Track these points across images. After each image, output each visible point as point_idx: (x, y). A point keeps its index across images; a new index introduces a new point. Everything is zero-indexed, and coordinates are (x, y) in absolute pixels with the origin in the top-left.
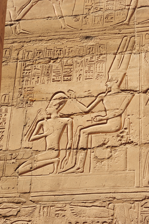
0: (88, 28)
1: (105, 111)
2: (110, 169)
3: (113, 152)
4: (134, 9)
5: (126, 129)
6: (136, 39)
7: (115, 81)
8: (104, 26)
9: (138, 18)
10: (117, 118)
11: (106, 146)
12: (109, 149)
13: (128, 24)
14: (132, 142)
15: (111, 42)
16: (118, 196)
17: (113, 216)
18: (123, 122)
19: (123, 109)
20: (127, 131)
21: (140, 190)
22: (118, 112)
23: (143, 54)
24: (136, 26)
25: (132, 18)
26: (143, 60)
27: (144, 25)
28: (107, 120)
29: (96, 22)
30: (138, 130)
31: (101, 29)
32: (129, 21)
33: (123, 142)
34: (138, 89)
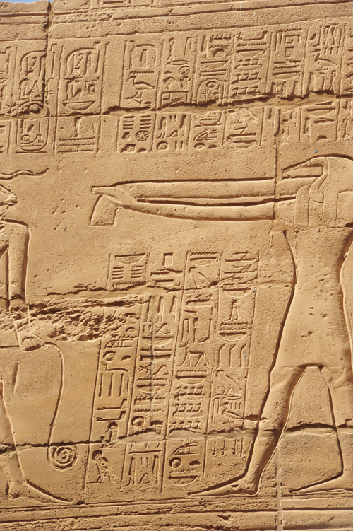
0: (104, 497)
4: (276, 433)
8: (166, 494)
9: (288, 471)
13: (252, 493)
25: (269, 467)
27: (312, 501)
29: (136, 476)
31: (155, 506)
32: (256, 479)
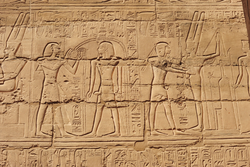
1: (3, 73)
2: (5, 122)
3: (7, 108)
5: (19, 89)
6: (30, 16)
7: (12, 49)
10: (12, 80)
11: (2, 103)
12: (4, 106)
14: (24, 100)
15: (10, 16)
16: (10, 144)
17: (5, 160)
18: (16, 84)
19: (17, 73)
20: (20, 91)
21: (28, 139)
22: (13, 75)
23: (36, 29)
24: (31, 5)
26: (35, 33)
28: (4, 81)
30: (29, 91)
33: (16, 100)
34: (30, 58)
